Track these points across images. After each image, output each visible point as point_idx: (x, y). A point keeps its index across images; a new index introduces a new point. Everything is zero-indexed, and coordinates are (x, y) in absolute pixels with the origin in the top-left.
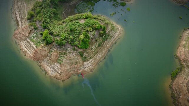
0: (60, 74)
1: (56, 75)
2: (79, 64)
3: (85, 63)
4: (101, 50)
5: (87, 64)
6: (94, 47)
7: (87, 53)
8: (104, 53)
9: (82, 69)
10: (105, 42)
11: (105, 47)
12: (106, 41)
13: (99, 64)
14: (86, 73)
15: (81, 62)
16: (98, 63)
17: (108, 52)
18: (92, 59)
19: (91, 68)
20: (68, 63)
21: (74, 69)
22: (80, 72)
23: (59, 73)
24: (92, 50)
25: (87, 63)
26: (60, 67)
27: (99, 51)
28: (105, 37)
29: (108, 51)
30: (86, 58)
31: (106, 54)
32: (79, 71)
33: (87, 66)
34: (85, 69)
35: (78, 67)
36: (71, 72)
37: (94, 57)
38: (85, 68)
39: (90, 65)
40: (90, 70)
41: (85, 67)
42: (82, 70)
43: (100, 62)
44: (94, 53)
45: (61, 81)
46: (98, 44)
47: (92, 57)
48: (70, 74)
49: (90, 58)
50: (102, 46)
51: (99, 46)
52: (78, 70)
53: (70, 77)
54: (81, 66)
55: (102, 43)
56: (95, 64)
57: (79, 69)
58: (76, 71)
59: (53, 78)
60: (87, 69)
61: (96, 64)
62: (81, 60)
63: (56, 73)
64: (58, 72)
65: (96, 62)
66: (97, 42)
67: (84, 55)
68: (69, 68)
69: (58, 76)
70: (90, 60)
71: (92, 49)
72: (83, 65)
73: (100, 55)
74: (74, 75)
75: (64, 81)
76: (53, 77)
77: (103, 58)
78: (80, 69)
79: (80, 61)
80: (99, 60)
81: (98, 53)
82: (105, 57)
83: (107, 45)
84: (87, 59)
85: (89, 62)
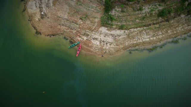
0: (42, 17)
1: (35, 14)
2: (89, 22)
3: (104, 29)
4: (157, 26)
5: (106, 35)
6: (146, 9)
7: (122, 11)
8: (160, 37)
9: (88, 35)
10: (179, 15)
11: (171, 26)
12: (183, 16)
13: (130, 53)
14: (90, 51)
15: (96, 20)
16: (131, 49)
17: (169, 42)
18: (122, 32)
19: (107, 47)
20: (70, 6)
21: (73, 25)
22: (79, 39)
23: (42, 13)
24: (137, 12)
25: (107, 31)
26: (52, 5)
27: (152, 26)
28: (189, 4)
29: (170, 40)
30: (112, 19)
31: (162, 43)
32: (80, 37)
33: (102, 37)
34: (93, 41)
35: (83, 28)
36: (63, 28)
37: (132, 30)
38: (94, 39)
39: (110, 39)
40: (102, 49)
41: (96, 36)
42: (85, 38)
43: (137, 50)
44: (137, 21)
45: (35, 31)
46: (161, 8)
47: (127, 29)
48: (60, 29)
49: (121, 28)
50: (167, 21)
51: (161, 14)
52: (78, 34)
53: (54, 36)
54: (90, 29)
55: (172, 14)
56: (122, 46)
57: (83, 32)
58: (74, 31)
59: (27, 15)
60: (98, 43)
61: (125, 48)
62: (99, 17)
63: (39, 10)
64: (41, 11)
65: (127, 44)
66: (163, 4)
67: (113, 13)
68: (66, 17)
69: (37, 18)
70: (118, 32)
71: (141, 9)
72: (96, 30)
73: (147, 34)
74: (65, 38)
75: (39, 35)
76: (28, 12)
77: (150, 47)
78: (84, 34)
79: (95, 18)
80: (137, 45)
81: (145, 28)
82: (155, 48)
83: (178, 26)
84: (112, 25)
85: (113, 32)
